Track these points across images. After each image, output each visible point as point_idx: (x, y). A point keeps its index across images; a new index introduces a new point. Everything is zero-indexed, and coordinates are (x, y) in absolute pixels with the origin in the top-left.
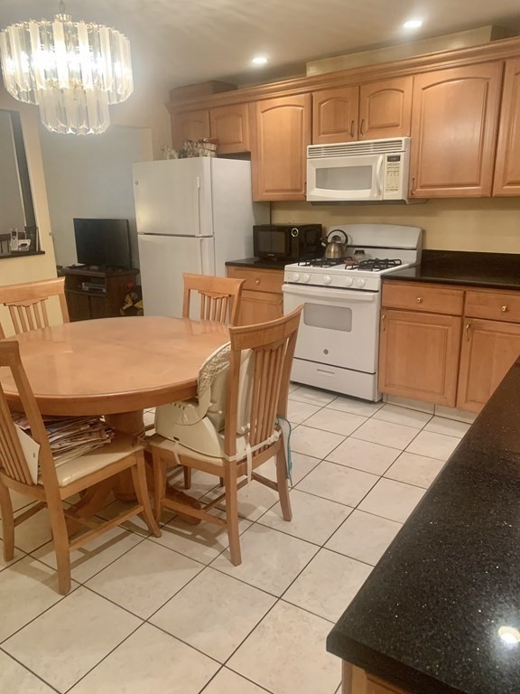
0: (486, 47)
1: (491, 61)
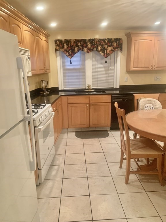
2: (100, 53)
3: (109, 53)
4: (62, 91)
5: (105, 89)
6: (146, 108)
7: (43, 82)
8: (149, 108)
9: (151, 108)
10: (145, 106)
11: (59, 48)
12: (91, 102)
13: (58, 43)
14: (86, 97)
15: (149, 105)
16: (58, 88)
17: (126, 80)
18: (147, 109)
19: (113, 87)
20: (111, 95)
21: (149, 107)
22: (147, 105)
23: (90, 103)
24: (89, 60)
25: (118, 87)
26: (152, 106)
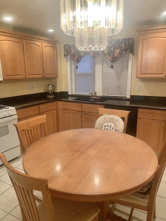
0: (12, 32)
1: (18, 38)
2: (107, 56)
3: (117, 56)
4: (72, 96)
5: (108, 98)
6: (105, 127)
7: (49, 86)
8: (109, 128)
9: (111, 128)
10: (105, 124)
11: (67, 52)
12: (83, 110)
13: (66, 48)
14: (79, 105)
15: (109, 124)
16: (67, 92)
17: (139, 89)
18: (106, 129)
19: (125, 96)
20: (104, 106)
21: (109, 126)
22: (107, 124)
23: (82, 112)
24: (99, 64)
25: (128, 97)
26: (113, 126)
